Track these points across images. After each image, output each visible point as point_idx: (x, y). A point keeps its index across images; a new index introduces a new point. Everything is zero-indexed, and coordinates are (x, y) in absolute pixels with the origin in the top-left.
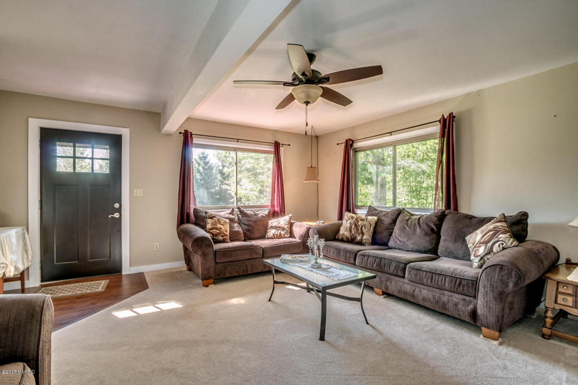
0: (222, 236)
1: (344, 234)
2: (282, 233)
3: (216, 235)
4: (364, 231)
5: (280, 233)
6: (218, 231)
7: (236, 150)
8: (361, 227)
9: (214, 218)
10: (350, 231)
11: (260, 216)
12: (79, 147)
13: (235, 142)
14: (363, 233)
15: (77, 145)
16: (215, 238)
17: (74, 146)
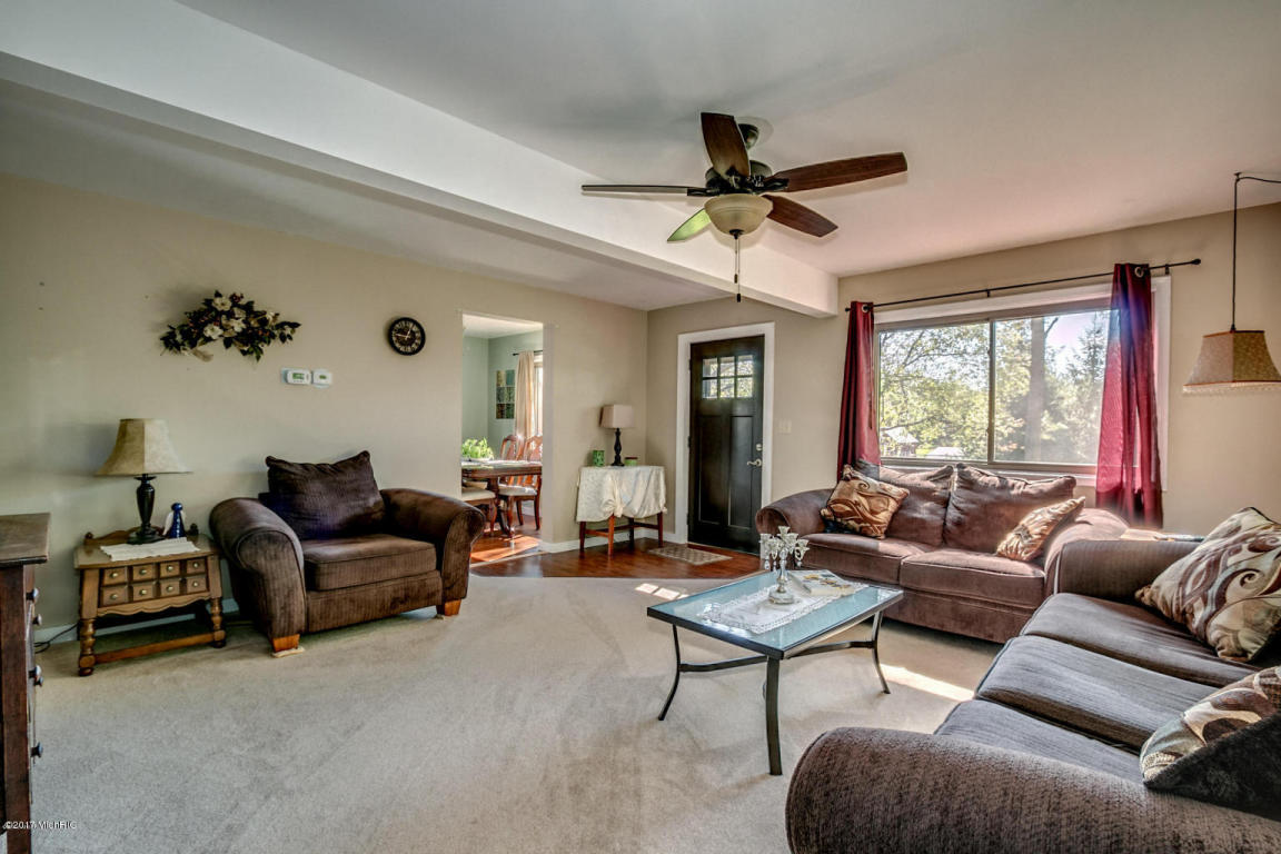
0: (858, 521)
3: (842, 515)
4: (1229, 595)
6: (848, 509)
7: (990, 317)
9: (852, 481)
11: (1014, 492)
12: (725, 362)
13: (982, 298)
14: (1221, 601)
15: (723, 359)
16: (839, 520)
17: (719, 362)
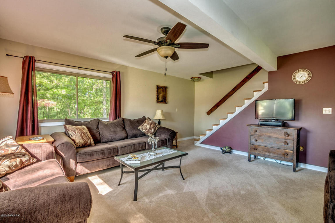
1: (80, 142)
2: (24, 159)
5: (21, 161)
8: (86, 133)
10: (83, 139)
